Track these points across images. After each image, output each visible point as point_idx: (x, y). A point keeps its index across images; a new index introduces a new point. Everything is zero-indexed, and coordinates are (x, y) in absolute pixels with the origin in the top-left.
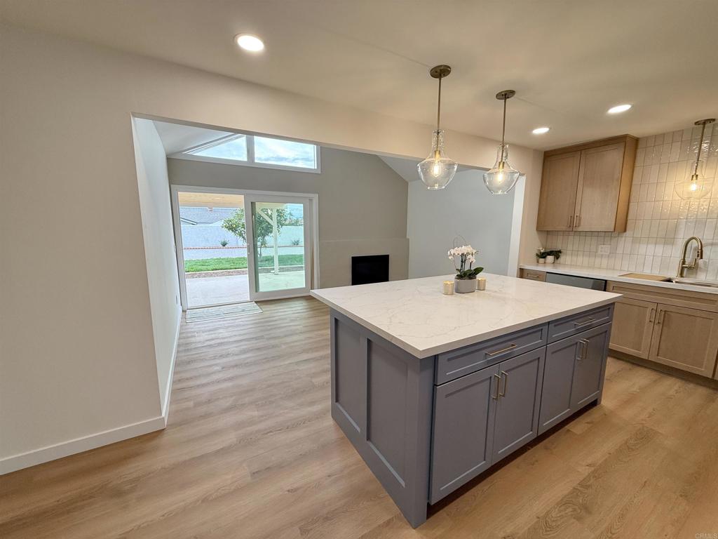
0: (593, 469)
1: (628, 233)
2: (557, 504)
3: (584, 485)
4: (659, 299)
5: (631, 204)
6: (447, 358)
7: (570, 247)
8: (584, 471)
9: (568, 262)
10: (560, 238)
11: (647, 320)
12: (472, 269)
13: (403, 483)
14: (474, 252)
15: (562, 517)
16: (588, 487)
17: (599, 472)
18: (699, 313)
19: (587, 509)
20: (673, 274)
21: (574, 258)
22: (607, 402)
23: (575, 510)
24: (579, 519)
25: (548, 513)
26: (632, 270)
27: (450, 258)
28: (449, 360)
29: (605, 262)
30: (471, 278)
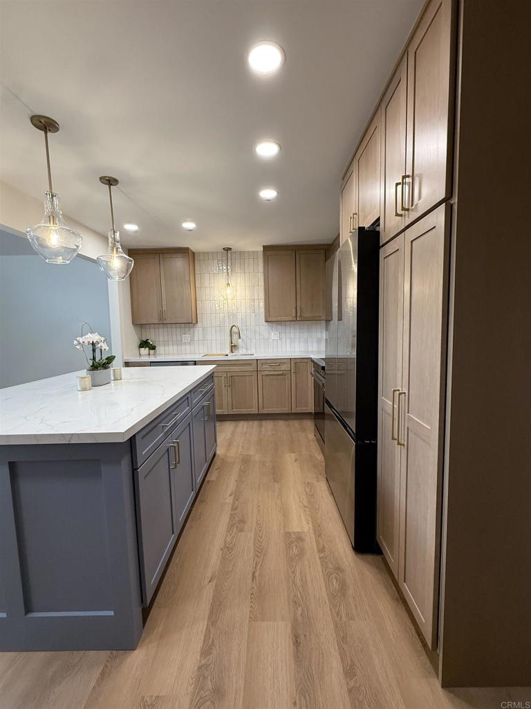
0: (233, 496)
1: (199, 324)
2: (227, 532)
3: (234, 508)
4: (227, 368)
5: (197, 302)
6: (141, 437)
7: (161, 339)
8: (230, 500)
9: (162, 352)
10: (152, 330)
11: (223, 385)
12: (104, 358)
13: (112, 613)
14: (103, 339)
15: (233, 537)
16: (236, 509)
17: (237, 495)
18: (247, 374)
19: (243, 521)
20: (228, 351)
21: (167, 348)
22: (220, 451)
23: (237, 527)
24: (242, 531)
25: (225, 541)
26: (206, 352)
27: (78, 347)
28: (143, 438)
29: (188, 347)
30: (106, 368)
